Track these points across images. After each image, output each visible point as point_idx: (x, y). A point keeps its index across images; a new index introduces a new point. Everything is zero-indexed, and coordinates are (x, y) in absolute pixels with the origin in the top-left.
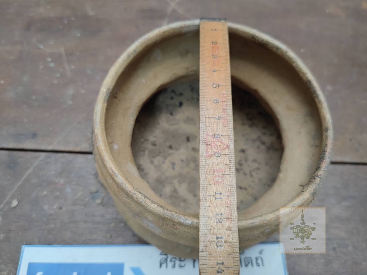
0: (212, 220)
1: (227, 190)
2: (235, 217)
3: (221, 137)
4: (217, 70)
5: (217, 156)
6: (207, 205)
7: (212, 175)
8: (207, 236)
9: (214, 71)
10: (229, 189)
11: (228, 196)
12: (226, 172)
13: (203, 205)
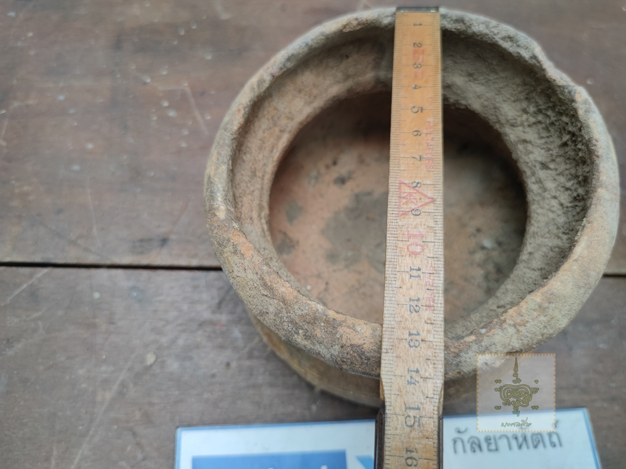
0: (403, 307)
1: (430, 266)
2: (439, 305)
3: (423, 186)
4: (420, 86)
5: (416, 215)
6: (396, 286)
7: (406, 243)
8: (394, 330)
9: (415, 88)
10: (431, 264)
11: (430, 274)
12: (429, 237)
13: (390, 286)
